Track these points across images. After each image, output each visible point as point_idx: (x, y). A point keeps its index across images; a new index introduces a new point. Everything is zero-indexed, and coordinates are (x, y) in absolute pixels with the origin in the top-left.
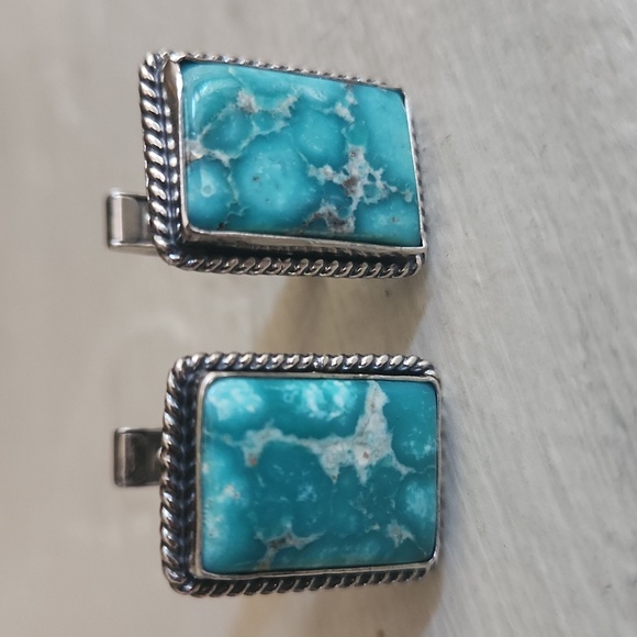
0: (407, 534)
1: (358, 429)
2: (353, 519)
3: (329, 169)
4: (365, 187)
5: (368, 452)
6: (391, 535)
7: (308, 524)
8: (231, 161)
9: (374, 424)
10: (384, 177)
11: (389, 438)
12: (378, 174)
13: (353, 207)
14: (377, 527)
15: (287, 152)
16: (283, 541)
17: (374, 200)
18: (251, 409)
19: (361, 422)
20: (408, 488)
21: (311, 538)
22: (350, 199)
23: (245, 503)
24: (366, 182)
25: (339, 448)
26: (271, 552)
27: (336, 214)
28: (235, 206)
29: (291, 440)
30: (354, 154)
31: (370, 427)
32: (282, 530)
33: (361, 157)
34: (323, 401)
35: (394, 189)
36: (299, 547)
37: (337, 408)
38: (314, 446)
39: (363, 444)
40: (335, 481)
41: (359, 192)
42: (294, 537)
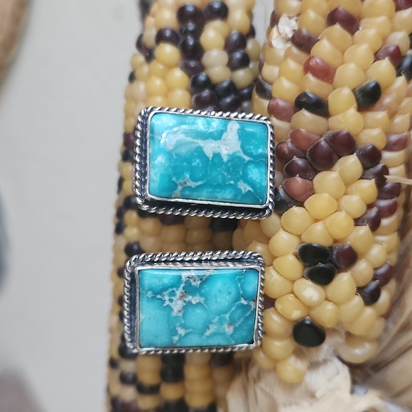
0: (249, 188)
1: (223, 138)
2: (220, 177)
5: (228, 148)
6: (240, 187)
7: (197, 176)
9: (232, 136)
11: (240, 143)
14: (232, 182)
16: (185, 183)
19: (224, 134)
20: (249, 167)
21: (199, 183)
23: (167, 165)
25: (213, 145)
26: (180, 188)
29: (190, 139)
31: (229, 137)
32: (185, 178)
34: (205, 124)
36: (193, 186)
37: (213, 128)
38: (201, 143)
39: (225, 144)
40: (210, 159)
42: (191, 182)
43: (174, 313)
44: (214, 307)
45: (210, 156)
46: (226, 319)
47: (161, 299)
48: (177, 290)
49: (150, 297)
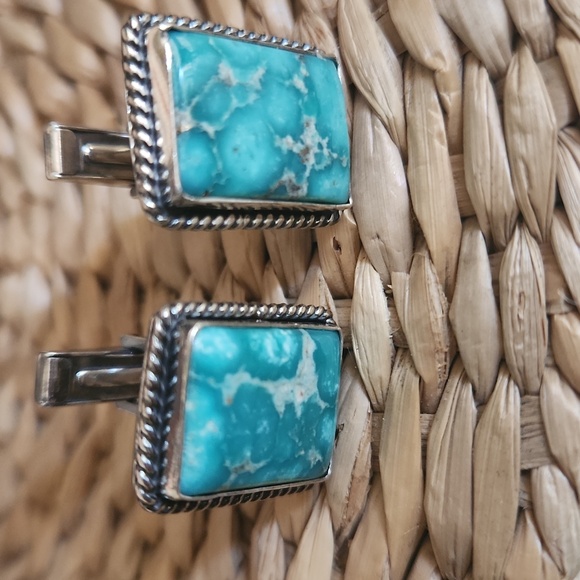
0: (319, 457)
1: (298, 372)
2: (289, 447)
3: (289, 139)
4: (316, 155)
5: (303, 391)
6: (310, 458)
7: (261, 452)
8: (217, 133)
9: (307, 366)
10: (329, 145)
11: (316, 379)
12: (324, 142)
13: (307, 174)
14: (303, 453)
15: (258, 124)
16: (242, 467)
17: (321, 167)
18: (229, 355)
19: (300, 366)
20: (324, 420)
21: (261, 464)
22: (305, 166)
24: (317, 150)
25: (286, 388)
26: (233, 477)
27: (294, 181)
28: (219, 176)
29: (256, 382)
30: (308, 124)
31: (306, 370)
32: (243, 458)
33: (313, 126)
34: (277, 349)
35: (335, 155)
36: (252, 471)
37: (286, 355)
39: (300, 384)
41: (311, 160)
42: (251, 463)
45: (281, 408)
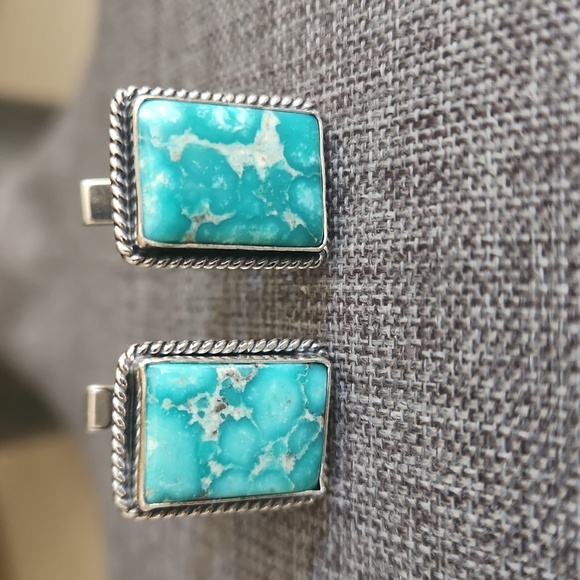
0: (300, 221)
1: (256, 140)
2: (256, 205)
5: (265, 157)
6: (286, 220)
7: (221, 205)
9: (269, 136)
11: (282, 148)
14: (275, 213)
16: (203, 217)
18: (174, 120)
19: (258, 134)
20: (298, 187)
21: (225, 217)
23: (172, 188)
25: (242, 152)
26: (195, 226)
29: (205, 143)
31: (266, 139)
32: (201, 210)
34: (228, 117)
36: (216, 222)
37: (240, 124)
38: (223, 149)
39: (261, 151)
40: (240, 176)
42: (212, 215)
43: (206, 437)
44: (267, 425)
45: (240, 170)
46: (283, 446)
47: (185, 412)
48: (211, 396)
49: (167, 408)
